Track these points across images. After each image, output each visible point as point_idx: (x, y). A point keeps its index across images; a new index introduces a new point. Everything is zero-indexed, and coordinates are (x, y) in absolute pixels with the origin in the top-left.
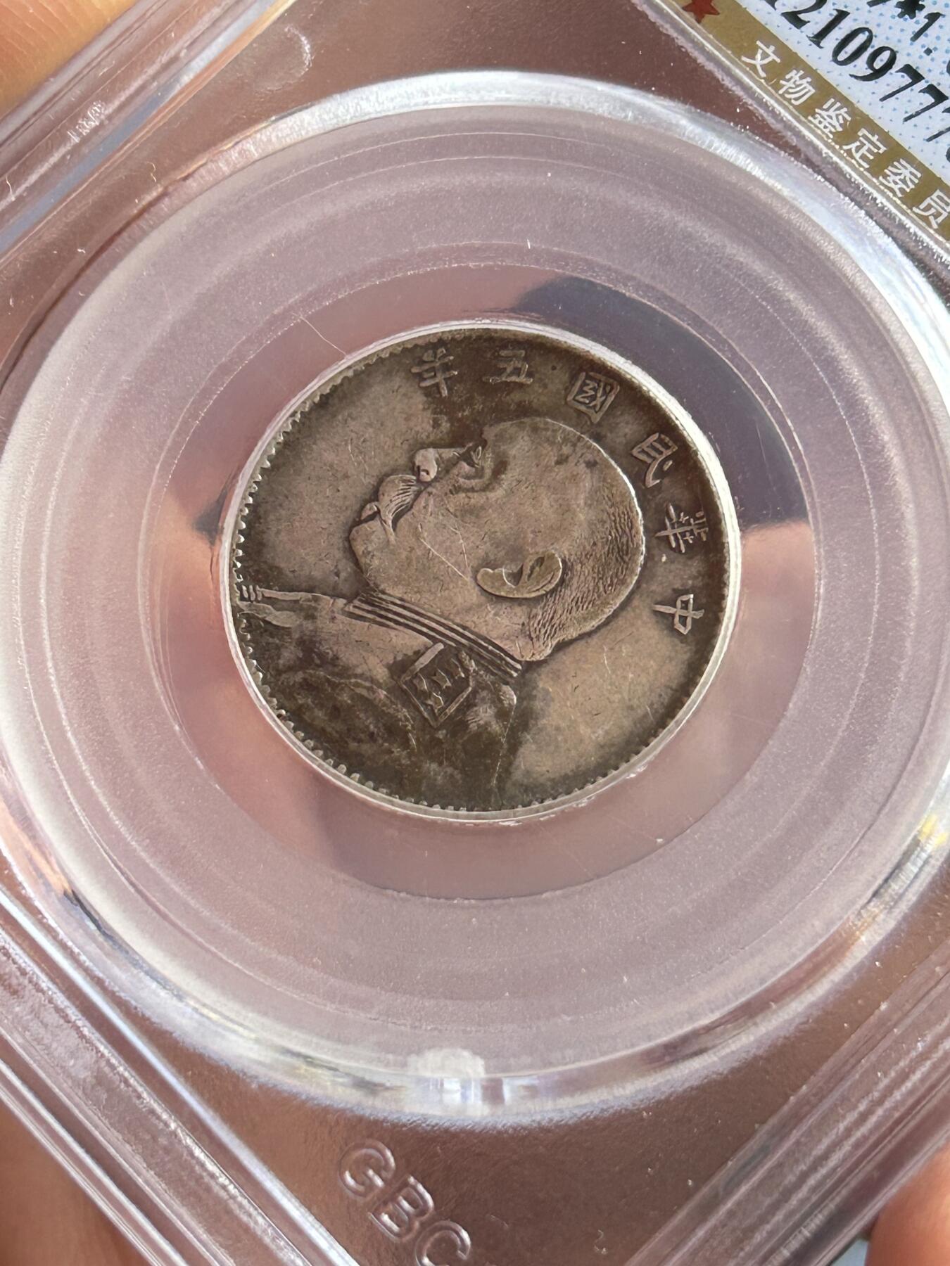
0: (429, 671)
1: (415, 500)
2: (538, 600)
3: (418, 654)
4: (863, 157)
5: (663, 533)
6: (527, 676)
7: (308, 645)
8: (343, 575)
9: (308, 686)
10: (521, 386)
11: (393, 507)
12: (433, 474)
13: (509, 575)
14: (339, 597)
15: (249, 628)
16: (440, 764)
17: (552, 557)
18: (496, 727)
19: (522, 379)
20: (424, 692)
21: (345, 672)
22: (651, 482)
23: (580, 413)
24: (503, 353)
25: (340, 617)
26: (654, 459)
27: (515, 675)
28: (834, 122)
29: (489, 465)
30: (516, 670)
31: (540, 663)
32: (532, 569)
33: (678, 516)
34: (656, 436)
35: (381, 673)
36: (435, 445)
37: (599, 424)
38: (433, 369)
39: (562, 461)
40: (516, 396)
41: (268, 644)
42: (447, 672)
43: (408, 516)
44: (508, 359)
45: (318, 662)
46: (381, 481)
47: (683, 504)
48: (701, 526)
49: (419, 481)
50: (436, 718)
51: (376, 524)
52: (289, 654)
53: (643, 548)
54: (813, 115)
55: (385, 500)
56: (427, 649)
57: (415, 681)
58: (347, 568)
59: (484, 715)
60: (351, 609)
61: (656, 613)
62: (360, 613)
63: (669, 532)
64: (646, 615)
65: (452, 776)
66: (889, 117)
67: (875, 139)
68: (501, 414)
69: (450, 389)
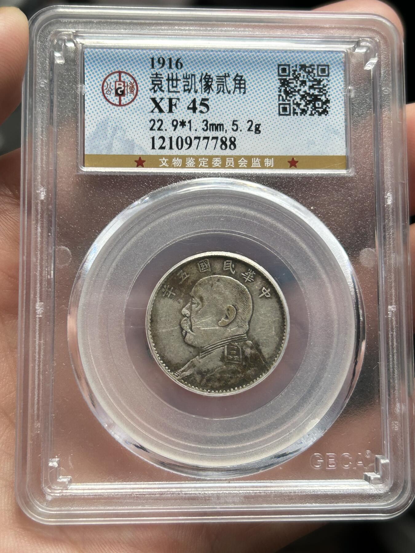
0: (229, 353)
1: (191, 322)
2: (235, 318)
3: (223, 352)
4: (205, 165)
5: (246, 281)
6: (249, 335)
7: (200, 372)
8: (192, 352)
9: (209, 380)
10: (188, 278)
11: (188, 327)
12: (189, 313)
13: (225, 319)
14: (196, 357)
15: (185, 381)
16: (250, 369)
17: (230, 307)
18: (253, 352)
19: (187, 276)
20: (232, 359)
21: (213, 370)
22: (233, 273)
23: (205, 272)
24: (178, 275)
25: (200, 360)
26: (229, 267)
27: (246, 337)
28: (192, 163)
29: (198, 300)
30: (245, 336)
31: (249, 330)
32: (228, 313)
33: (246, 274)
34: (225, 262)
35: (220, 363)
36: (183, 307)
37: (212, 271)
38: (167, 292)
39: (212, 285)
40: (189, 281)
41: (192, 380)
42: (232, 350)
43: (193, 327)
44: (180, 275)
45: (205, 374)
46: (180, 325)
47: (244, 271)
48: (252, 272)
49: (187, 317)
50: (240, 361)
51: (188, 334)
52: (198, 378)
53: (245, 288)
54: (186, 165)
55: (184, 328)
56: (224, 349)
57: (229, 358)
58: (191, 349)
59: (248, 351)
60: (201, 356)
61: (261, 298)
62: (203, 355)
63: (247, 279)
64: (259, 300)
65: (254, 370)
66: (201, 151)
67: (204, 159)
68: (190, 288)
69: (174, 293)
